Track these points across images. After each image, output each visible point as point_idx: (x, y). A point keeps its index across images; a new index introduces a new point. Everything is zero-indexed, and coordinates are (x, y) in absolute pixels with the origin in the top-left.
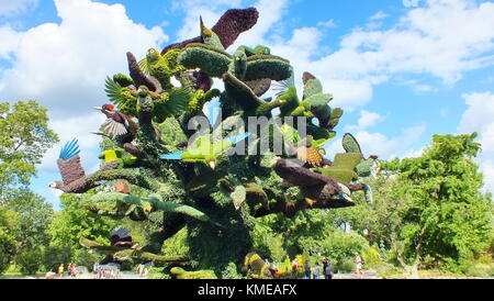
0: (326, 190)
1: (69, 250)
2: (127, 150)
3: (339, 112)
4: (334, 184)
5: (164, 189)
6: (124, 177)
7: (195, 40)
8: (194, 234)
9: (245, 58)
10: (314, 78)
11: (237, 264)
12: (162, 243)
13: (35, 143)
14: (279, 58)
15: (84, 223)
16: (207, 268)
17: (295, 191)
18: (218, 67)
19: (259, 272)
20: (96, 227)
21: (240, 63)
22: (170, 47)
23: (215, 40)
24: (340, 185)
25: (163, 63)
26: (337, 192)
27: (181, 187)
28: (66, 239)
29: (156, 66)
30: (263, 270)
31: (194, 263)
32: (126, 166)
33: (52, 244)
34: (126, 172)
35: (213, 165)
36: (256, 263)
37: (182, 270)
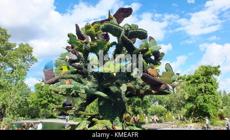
0: (162, 87)
1: (38, 109)
2: (73, 66)
3: (163, 54)
4: (166, 85)
5: (89, 84)
6: (72, 78)
7: (106, 20)
8: (101, 104)
9: (129, 29)
10: (153, 39)
11: (120, 118)
12: (86, 107)
13: (27, 62)
14: (143, 30)
15: (45, 97)
16: (107, 119)
17: (148, 87)
18: (116, 32)
19: (129, 121)
20: (50, 99)
21: (127, 31)
22: (95, 23)
23: (115, 21)
24: (168, 85)
25: (92, 29)
26: (167, 88)
27: (97, 83)
28: (36, 104)
29: (90, 31)
30: (131, 121)
31: (101, 117)
32: (72, 73)
33: (30, 106)
34: (72, 76)
35: (115, 74)
36: (128, 117)
37: (97, 120)
